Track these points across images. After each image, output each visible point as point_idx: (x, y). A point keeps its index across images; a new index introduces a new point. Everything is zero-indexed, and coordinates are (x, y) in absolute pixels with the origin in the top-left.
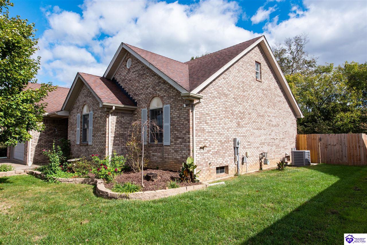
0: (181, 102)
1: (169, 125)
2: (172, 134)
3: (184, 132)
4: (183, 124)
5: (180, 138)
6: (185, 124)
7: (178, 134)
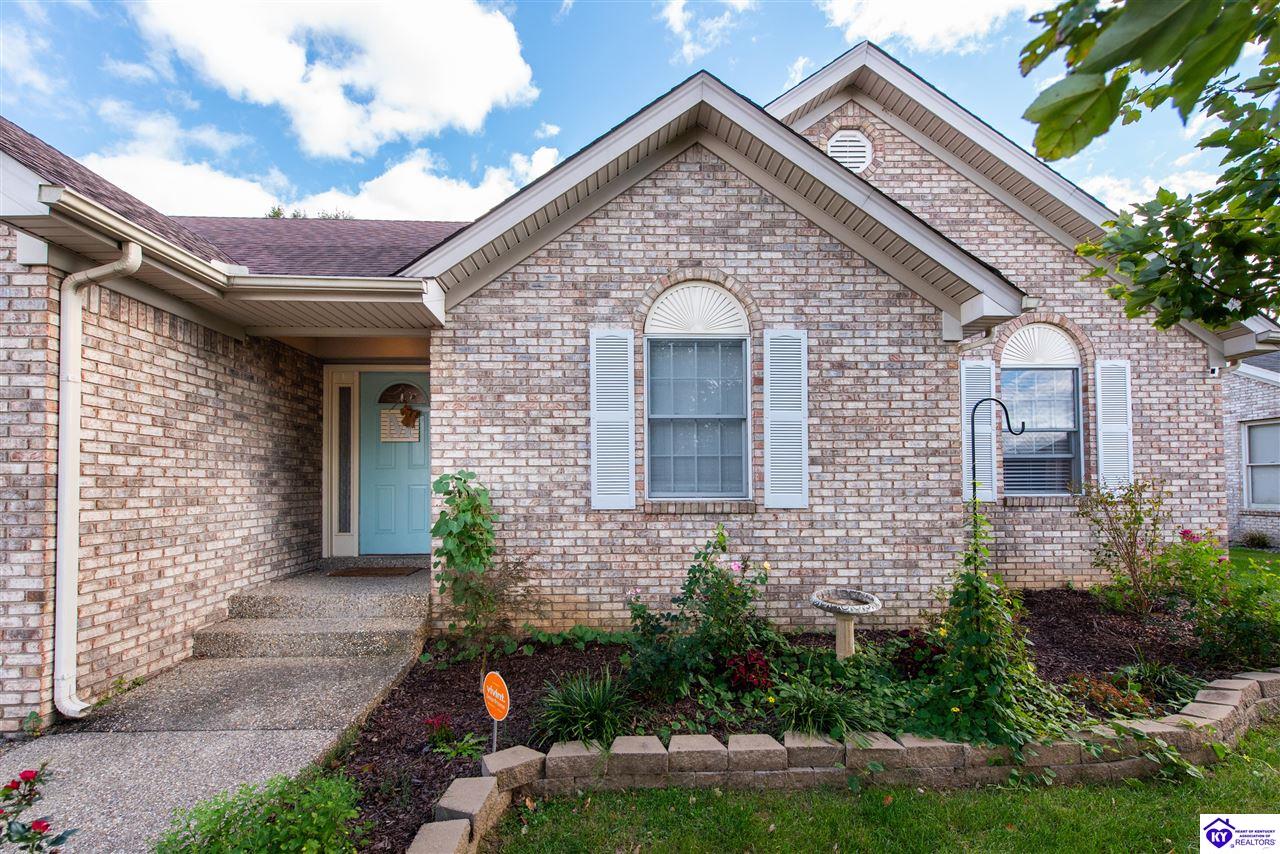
0: (1181, 357)
1: (1131, 433)
2: (1139, 463)
3: (1200, 457)
4: (1189, 432)
5: (1179, 476)
6: (1201, 432)
7: (1170, 464)
